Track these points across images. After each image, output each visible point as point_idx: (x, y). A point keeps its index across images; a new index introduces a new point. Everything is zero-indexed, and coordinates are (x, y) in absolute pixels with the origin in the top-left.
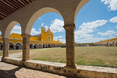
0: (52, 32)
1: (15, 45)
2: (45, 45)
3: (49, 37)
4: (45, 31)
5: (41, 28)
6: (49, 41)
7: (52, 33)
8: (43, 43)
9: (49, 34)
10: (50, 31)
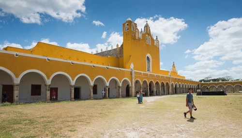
0: (155, 39)
1: (49, 82)
2: (141, 83)
3: (148, 58)
4: (135, 36)
5: (124, 25)
6: (149, 70)
7: (156, 42)
8: (136, 77)
9: (148, 46)
10: (149, 34)
